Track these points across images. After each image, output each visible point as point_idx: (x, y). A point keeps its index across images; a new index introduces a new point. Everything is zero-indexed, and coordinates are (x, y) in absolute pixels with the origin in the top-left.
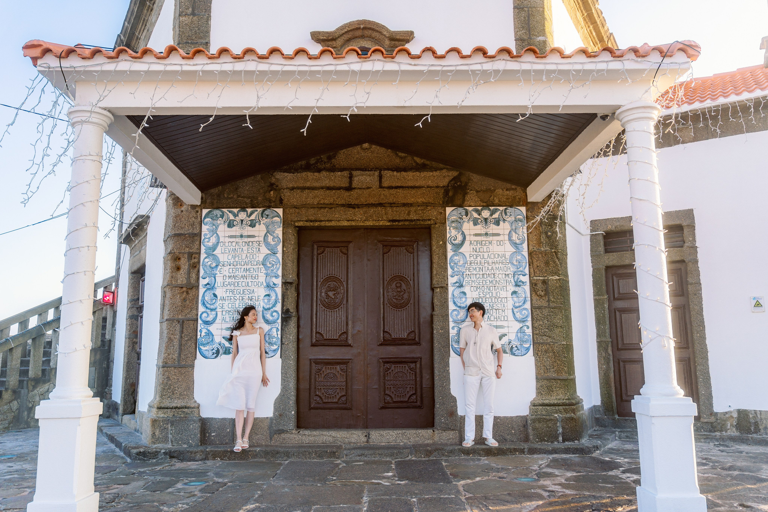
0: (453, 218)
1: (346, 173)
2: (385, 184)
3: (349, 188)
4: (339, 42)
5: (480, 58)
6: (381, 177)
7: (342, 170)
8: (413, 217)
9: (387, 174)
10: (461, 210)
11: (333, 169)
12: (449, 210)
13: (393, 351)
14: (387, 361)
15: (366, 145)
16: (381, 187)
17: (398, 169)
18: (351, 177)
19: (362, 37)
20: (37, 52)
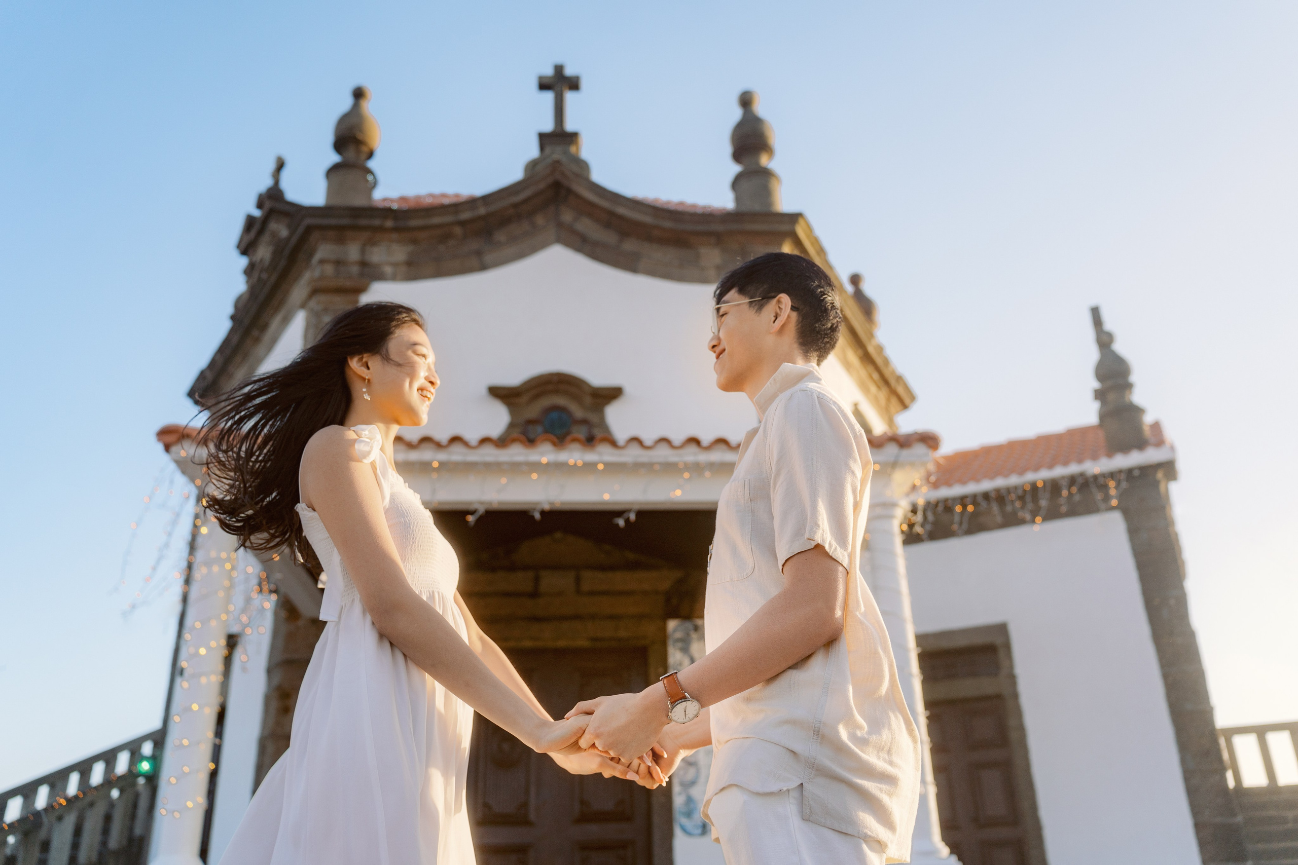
0: (678, 635)
1: (530, 574)
2: (586, 586)
3: (534, 594)
4: (524, 399)
5: (693, 448)
6: (578, 580)
7: (526, 568)
8: (623, 633)
9: (587, 575)
10: (688, 625)
11: (512, 568)
12: (672, 624)
13: (594, 831)
14: (586, 847)
15: (558, 535)
16: (578, 592)
17: (602, 568)
18: (537, 579)
19: (556, 392)
20: (170, 438)
